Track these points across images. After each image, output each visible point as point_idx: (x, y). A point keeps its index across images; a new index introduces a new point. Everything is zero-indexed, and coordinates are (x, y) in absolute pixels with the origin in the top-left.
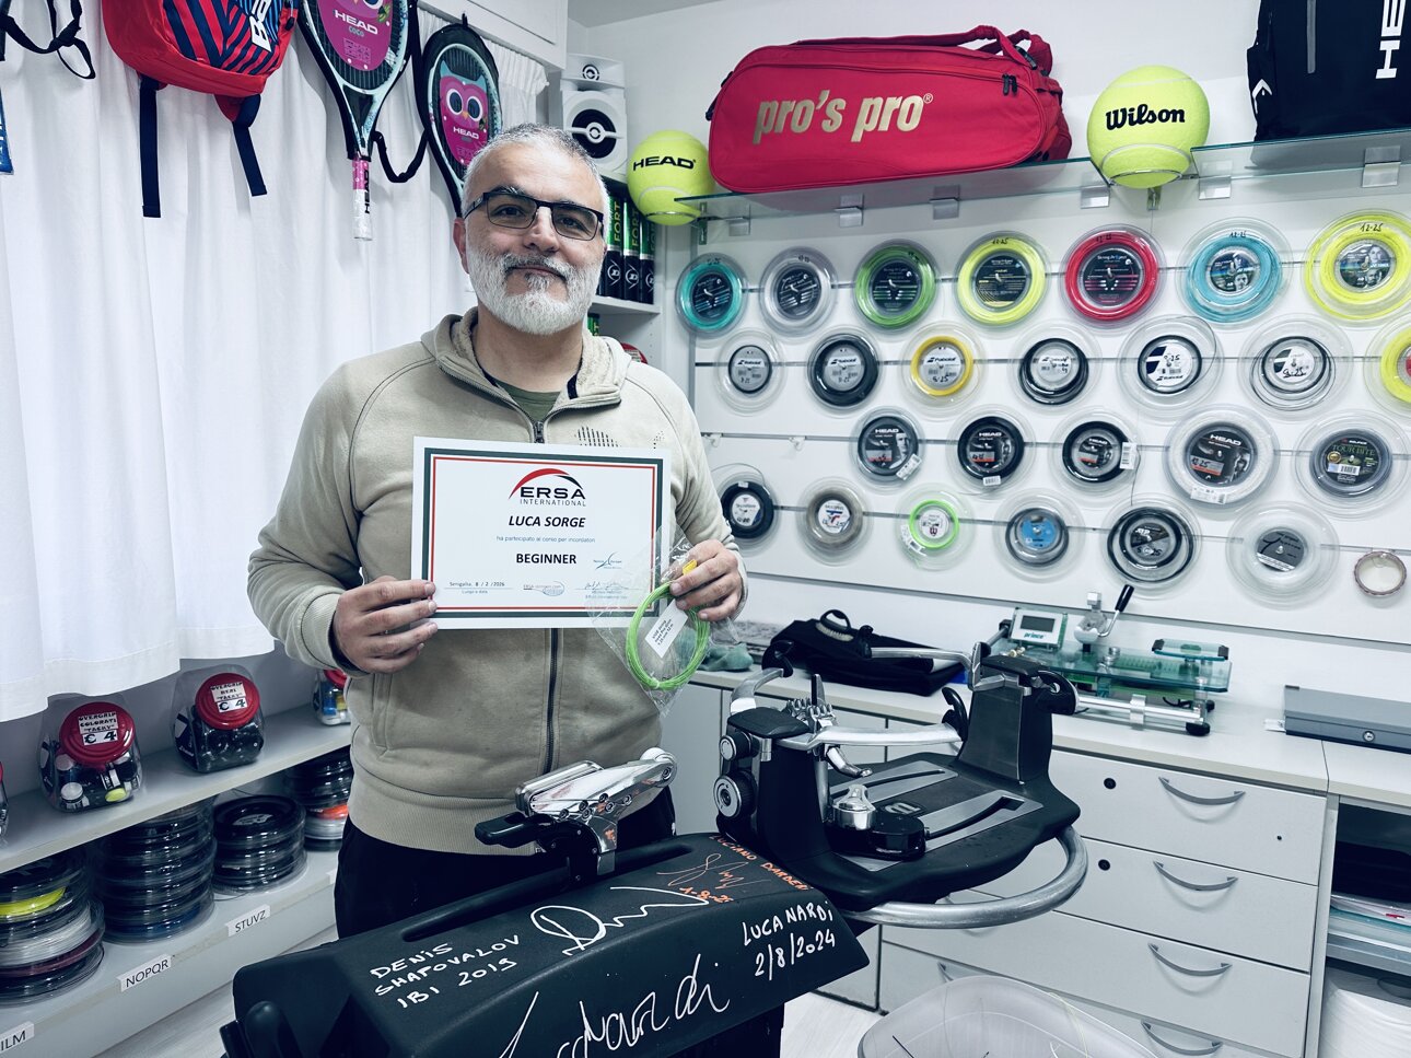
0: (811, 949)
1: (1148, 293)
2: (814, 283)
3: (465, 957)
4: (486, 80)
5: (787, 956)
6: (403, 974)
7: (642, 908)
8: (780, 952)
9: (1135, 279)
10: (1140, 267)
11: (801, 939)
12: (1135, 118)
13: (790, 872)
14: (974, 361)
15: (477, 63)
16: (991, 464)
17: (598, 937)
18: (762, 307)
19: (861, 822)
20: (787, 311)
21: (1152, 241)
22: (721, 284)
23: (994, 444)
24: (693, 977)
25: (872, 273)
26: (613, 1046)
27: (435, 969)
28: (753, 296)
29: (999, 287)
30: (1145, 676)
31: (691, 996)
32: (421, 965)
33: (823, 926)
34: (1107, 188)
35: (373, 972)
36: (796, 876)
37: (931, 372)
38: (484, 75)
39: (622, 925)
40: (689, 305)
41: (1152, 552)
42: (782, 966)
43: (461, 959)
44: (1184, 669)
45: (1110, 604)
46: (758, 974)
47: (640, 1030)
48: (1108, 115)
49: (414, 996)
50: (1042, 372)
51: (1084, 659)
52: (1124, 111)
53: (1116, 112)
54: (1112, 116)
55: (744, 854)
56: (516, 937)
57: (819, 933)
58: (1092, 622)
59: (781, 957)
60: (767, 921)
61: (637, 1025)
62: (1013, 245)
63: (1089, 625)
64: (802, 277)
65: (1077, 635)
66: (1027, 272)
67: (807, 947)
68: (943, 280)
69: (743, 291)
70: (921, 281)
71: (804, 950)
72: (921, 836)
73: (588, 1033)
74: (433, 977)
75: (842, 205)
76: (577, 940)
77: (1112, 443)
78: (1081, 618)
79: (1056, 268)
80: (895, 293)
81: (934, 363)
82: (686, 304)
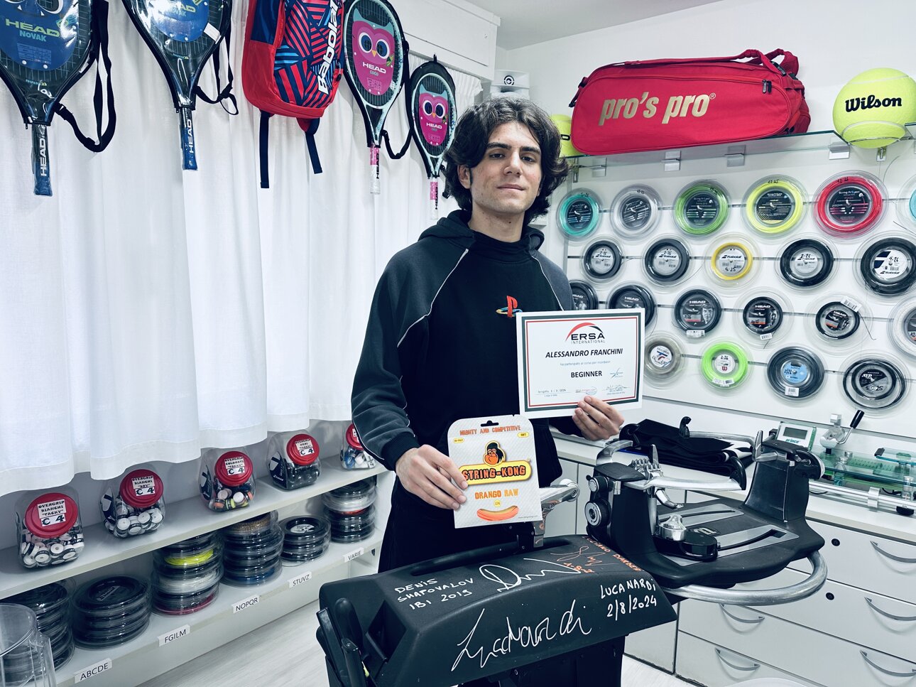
0: (641, 605)
1: (876, 214)
2: (646, 207)
3: (445, 587)
4: (448, 93)
5: (627, 608)
6: (412, 592)
7: (542, 571)
8: (622, 605)
9: (866, 206)
10: (870, 198)
11: (636, 599)
12: (866, 104)
13: (630, 561)
14: (754, 258)
15: (442, 83)
16: (763, 326)
17: (517, 584)
18: (612, 223)
19: (677, 536)
20: (629, 224)
21: (879, 182)
22: (587, 209)
23: (766, 312)
24: (571, 612)
25: (686, 201)
26: (525, 644)
27: (429, 591)
28: (606, 215)
29: (773, 211)
30: (869, 472)
31: (569, 623)
32: (421, 589)
33: (650, 593)
34: (847, 146)
35: (396, 589)
36: (634, 563)
37: (724, 264)
38: (446, 90)
39: (530, 579)
40: (565, 221)
41: (876, 388)
42: (624, 613)
43: (442, 588)
44: (898, 469)
45: (847, 422)
46: (609, 615)
47: (540, 637)
48: (847, 102)
49: (418, 604)
50: (799, 268)
51: (826, 458)
52: (858, 100)
53: (852, 101)
54: (850, 103)
55: (602, 548)
56: (471, 579)
57: (647, 597)
58: (834, 434)
59: (623, 608)
60: (615, 586)
61: (538, 635)
62: (781, 184)
63: (831, 436)
64: (639, 203)
65: (821, 442)
66: (792, 201)
67: (639, 604)
68: (733, 206)
69: (600, 211)
70: (719, 206)
71: (637, 605)
72: (715, 548)
73: (511, 635)
74: (427, 596)
75: (667, 158)
76: (505, 584)
77: (849, 315)
78: (826, 431)
79: (811, 199)
80: (701, 214)
81: (727, 258)
82: (563, 221)
